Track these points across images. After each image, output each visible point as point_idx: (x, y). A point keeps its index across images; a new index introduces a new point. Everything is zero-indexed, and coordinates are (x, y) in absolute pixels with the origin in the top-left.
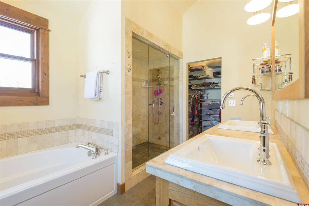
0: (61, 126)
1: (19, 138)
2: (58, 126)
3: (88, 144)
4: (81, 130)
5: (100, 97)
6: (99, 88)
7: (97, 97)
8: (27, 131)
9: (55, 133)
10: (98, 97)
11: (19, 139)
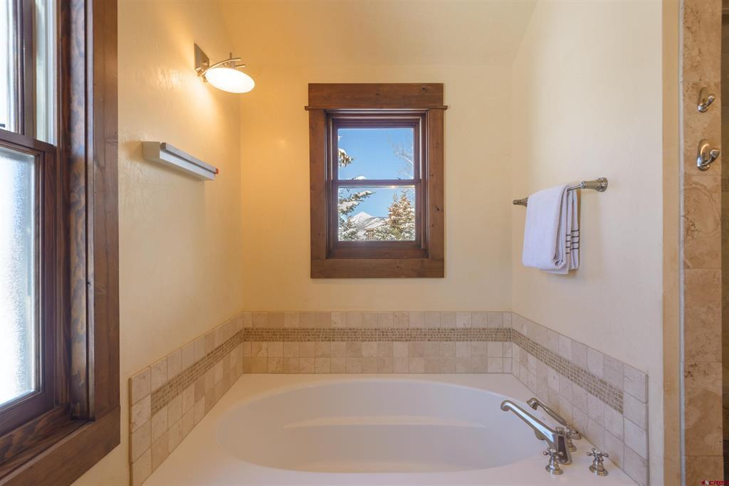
0: (470, 329)
1: (395, 341)
2: (462, 326)
3: (535, 407)
4: (517, 346)
5: (573, 268)
6: (569, 238)
7: (560, 266)
8: (408, 329)
9: (457, 343)
10: (564, 267)
11: (395, 343)
